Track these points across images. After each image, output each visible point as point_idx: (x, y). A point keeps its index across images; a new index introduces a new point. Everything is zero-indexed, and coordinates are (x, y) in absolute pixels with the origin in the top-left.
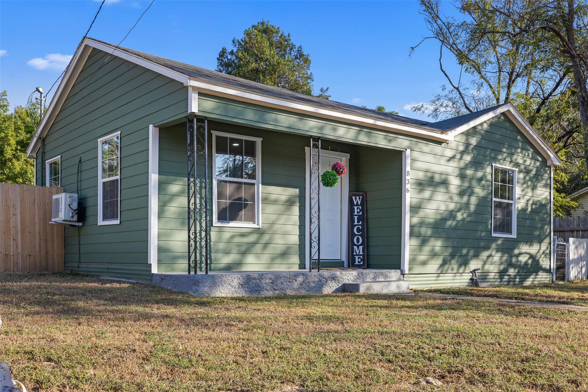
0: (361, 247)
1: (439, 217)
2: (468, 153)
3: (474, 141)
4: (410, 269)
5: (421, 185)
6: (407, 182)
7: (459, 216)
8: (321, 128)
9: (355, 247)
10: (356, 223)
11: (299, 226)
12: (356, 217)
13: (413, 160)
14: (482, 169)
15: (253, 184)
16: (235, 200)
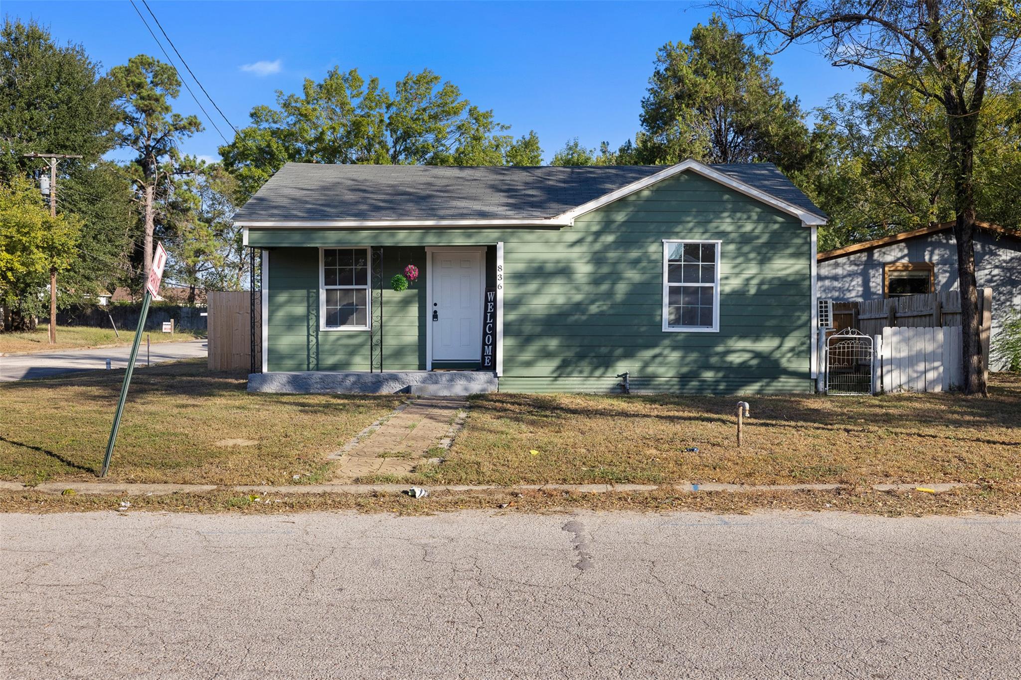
0: (490, 347)
1: (553, 311)
2: (611, 232)
3: (620, 217)
4: (504, 371)
5: (519, 278)
6: (498, 278)
7: (594, 309)
8: (375, 237)
9: (486, 347)
10: (488, 321)
11: (419, 327)
12: (489, 314)
13: (507, 252)
14: (639, 248)
15: (365, 289)
16: (344, 305)
